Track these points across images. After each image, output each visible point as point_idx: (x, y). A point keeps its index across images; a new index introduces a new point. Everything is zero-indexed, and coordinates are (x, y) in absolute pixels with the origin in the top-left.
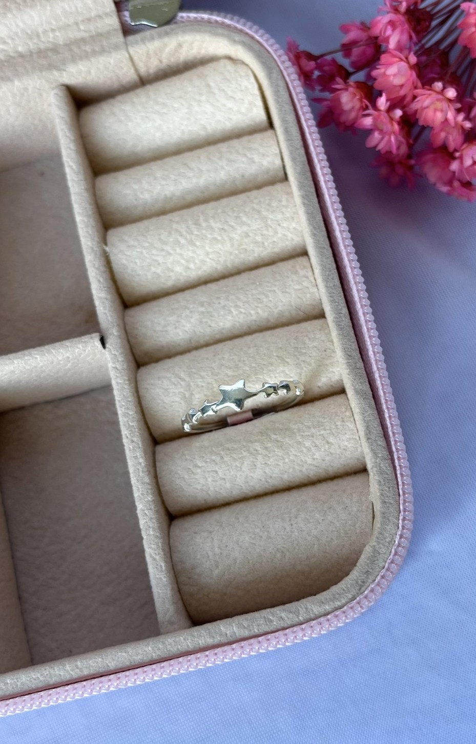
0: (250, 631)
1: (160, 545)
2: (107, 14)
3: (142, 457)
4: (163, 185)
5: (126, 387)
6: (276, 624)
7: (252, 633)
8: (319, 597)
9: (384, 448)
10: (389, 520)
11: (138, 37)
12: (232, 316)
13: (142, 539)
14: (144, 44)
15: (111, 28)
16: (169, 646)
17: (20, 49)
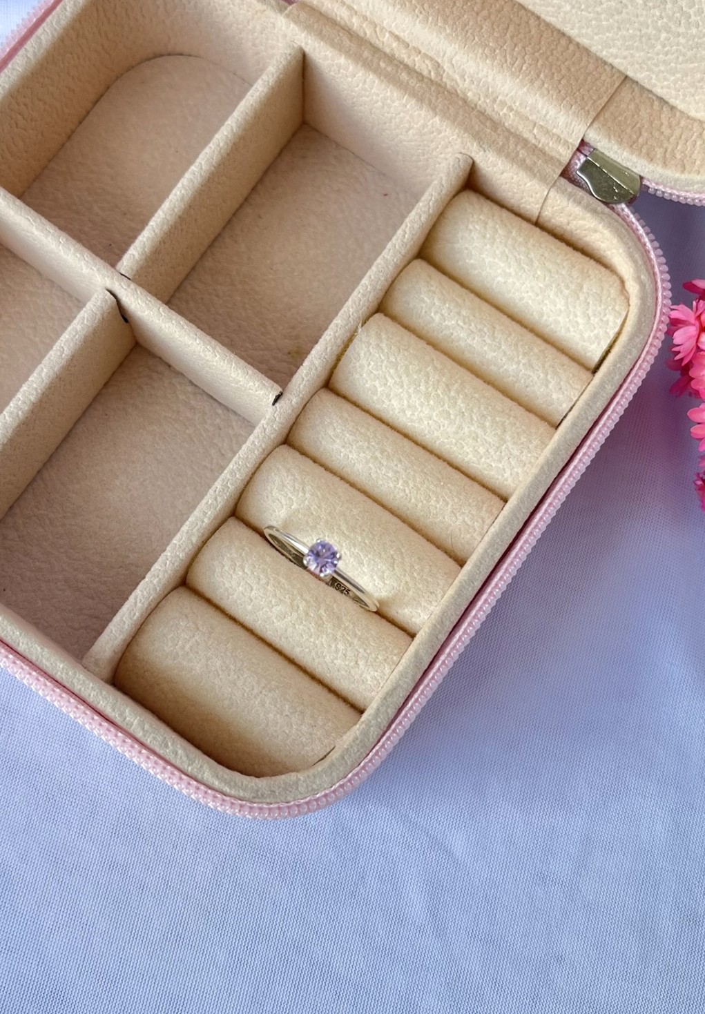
0: (145, 736)
1: (151, 598)
2: (566, 142)
3: (209, 519)
4: (458, 325)
5: (256, 452)
6: (167, 753)
7: (143, 740)
8: (220, 768)
9: (388, 718)
10: (332, 772)
11: (570, 188)
12: (395, 487)
13: (144, 578)
14: (569, 200)
15: (558, 157)
16: (77, 681)
17: (469, 94)
